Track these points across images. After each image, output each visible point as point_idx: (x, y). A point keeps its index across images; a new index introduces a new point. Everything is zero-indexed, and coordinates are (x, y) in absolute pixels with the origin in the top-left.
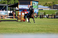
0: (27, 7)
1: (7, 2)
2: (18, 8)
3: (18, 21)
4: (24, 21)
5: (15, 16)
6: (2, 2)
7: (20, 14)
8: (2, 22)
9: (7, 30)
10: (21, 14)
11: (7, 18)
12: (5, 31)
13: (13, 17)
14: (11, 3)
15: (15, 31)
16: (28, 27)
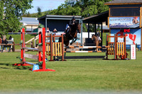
0: (132, 22)
1: (80, 9)
2: (107, 24)
3: (107, 59)
4: (124, 59)
5: (101, 44)
6: (69, 11)
7: (112, 40)
8: (69, 61)
9: (81, 82)
10: (116, 41)
11: (80, 50)
12: (76, 83)
13: (94, 49)
14: (91, 12)
15: (101, 83)
16: (134, 74)
